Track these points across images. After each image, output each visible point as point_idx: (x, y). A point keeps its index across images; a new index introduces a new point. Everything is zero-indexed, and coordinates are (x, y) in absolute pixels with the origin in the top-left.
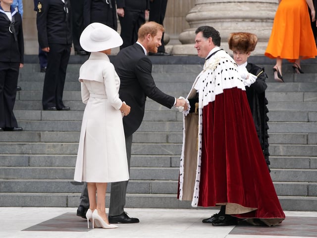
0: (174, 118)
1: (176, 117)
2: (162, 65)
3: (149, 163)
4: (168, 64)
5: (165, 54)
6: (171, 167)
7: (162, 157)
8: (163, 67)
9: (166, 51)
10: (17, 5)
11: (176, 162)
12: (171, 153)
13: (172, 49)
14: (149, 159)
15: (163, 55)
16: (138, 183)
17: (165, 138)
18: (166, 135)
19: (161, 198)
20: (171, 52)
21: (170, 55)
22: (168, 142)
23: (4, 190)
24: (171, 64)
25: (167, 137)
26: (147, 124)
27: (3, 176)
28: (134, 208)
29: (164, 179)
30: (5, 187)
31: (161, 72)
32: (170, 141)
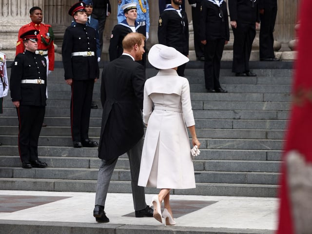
0: (275, 116)
1: (277, 116)
2: (270, 70)
3: (248, 157)
4: (277, 68)
5: (274, 60)
6: (267, 160)
7: (259, 152)
8: (271, 72)
9: (276, 57)
10: (145, 19)
11: (271, 156)
12: (268, 148)
13: (281, 55)
14: (248, 153)
15: (272, 61)
16: (235, 174)
17: (265, 135)
18: (265, 132)
19: (254, 188)
20: (280, 57)
21: (279, 61)
22: (267, 138)
23: (124, 179)
24: (279, 68)
25: (267, 133)
26: (250, 122)
27: (124, 167)
28: (230, 196)
29: (259, 171)
30: (124, 176)
31: (269, 76)
32: (269, 138)
